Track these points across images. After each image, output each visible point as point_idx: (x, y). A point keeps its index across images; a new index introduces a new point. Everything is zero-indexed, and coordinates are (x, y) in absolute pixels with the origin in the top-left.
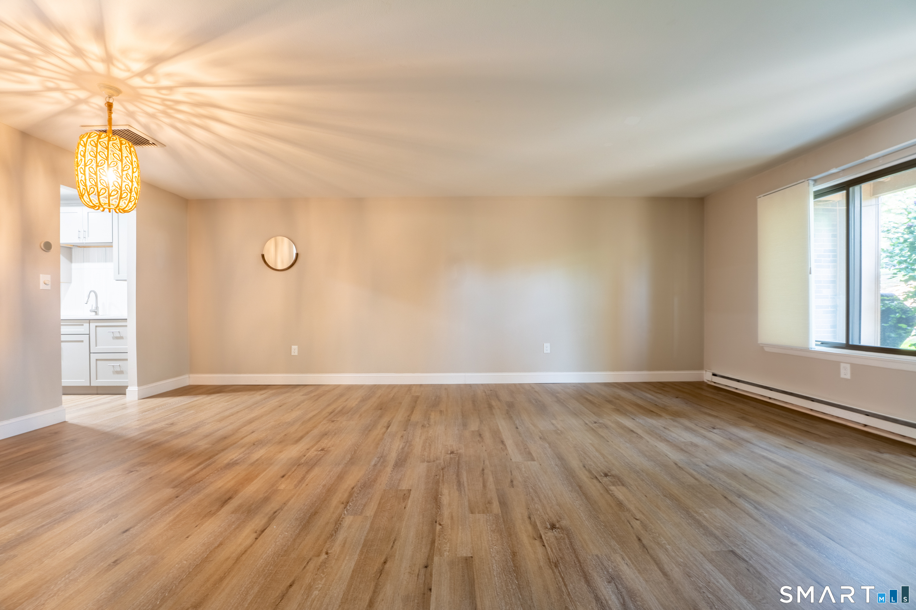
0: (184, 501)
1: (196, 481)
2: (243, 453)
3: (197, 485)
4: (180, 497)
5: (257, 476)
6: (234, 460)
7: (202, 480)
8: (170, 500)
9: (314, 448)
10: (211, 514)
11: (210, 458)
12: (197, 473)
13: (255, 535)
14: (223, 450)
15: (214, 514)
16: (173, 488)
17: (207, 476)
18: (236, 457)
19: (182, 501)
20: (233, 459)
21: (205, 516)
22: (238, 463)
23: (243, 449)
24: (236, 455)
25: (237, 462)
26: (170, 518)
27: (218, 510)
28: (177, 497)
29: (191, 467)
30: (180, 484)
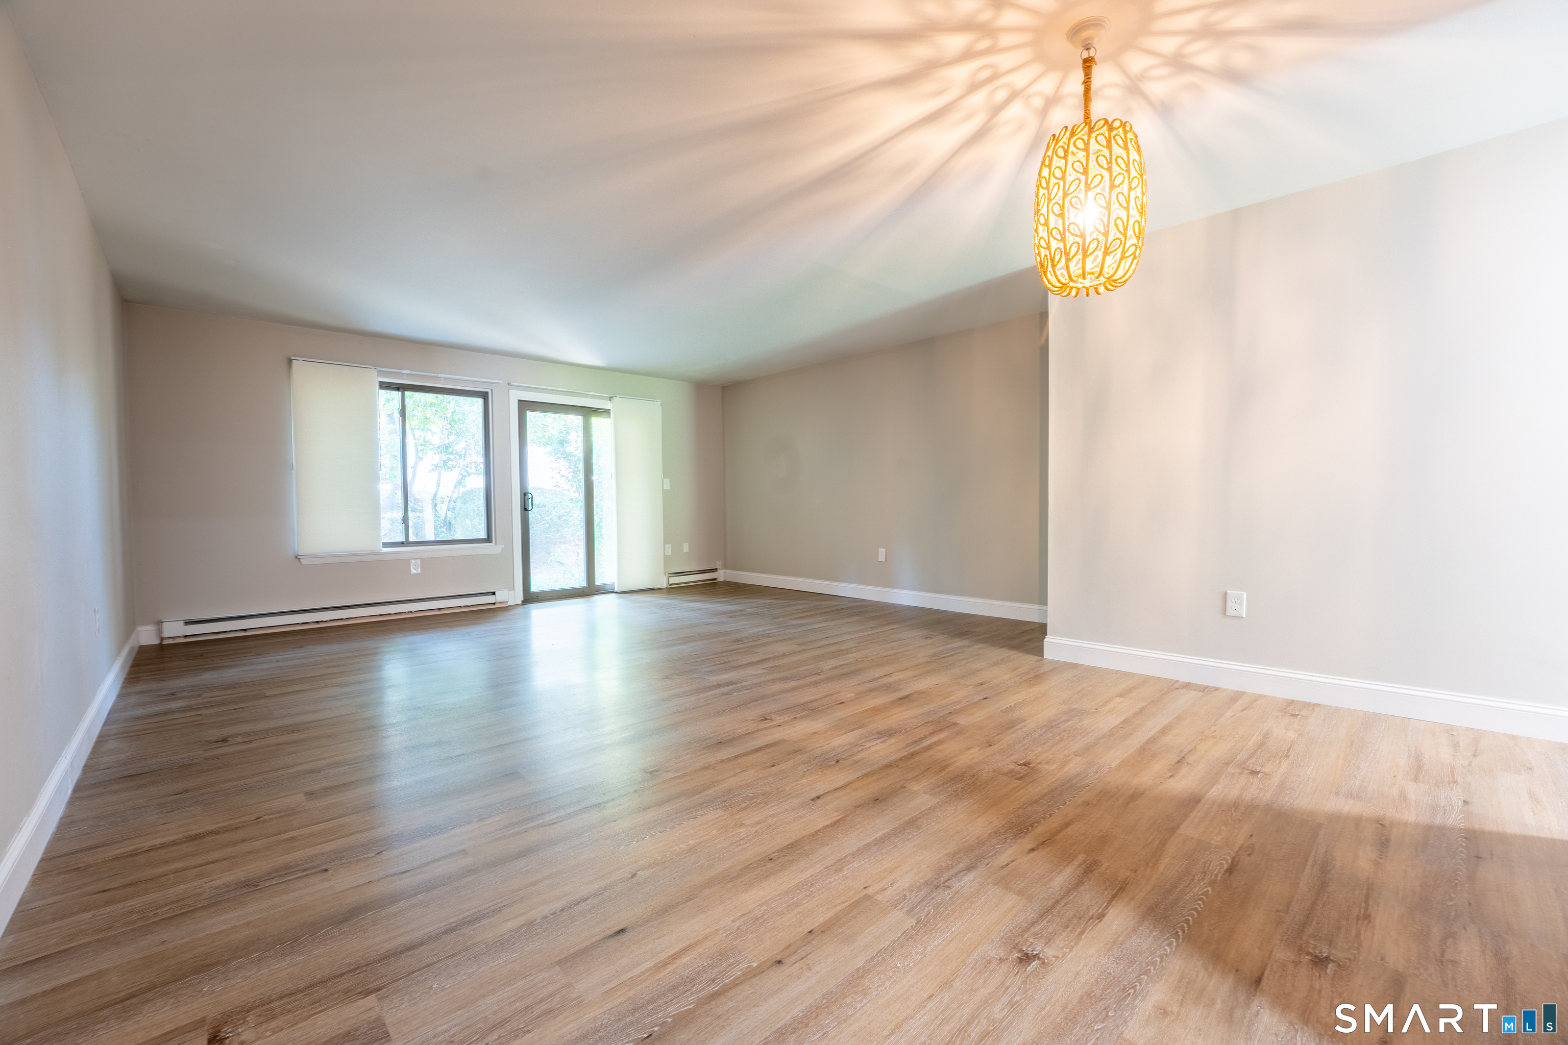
0: (943, 707)
1: (932, 725)
2: (863, 747)
3: (931, 719)
4: (947, 712)
5: (867, 710)
6: (881, 740)
7: (926, 723)
8: (958, 712)
9: (773, 723)
10: (920, 693)
11: (913, 755)
12: (931, 734)
13: (891, 675)
14: (889, 766)
15: (917, 692)
16: (955, 724)
17: (919, 726)
18: (877, 744)
19: (945, 708)
20: (881, 742)
21: (924, 692)
22: (878, 733)
23: (859, 756)
24: (873, 749)
25: (878, 735)
26: (953, 698)
27: (913, 694)
28: (950, 713)
29: (940, 748)
30: (951, 726)
